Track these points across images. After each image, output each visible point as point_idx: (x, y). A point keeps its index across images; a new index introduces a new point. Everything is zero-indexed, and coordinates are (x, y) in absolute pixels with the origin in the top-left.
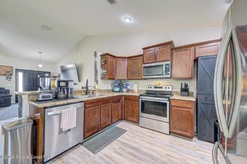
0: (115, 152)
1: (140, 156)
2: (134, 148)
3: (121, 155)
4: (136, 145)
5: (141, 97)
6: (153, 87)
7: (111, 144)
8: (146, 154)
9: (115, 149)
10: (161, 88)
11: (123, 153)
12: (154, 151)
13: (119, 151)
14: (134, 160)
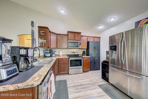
0: (76, 93)
1: (86, 86)
2: (80, 85)
3: (80, 92)
4: (79, 84)
5: (70, 58)
6: (71, 53)
7: (68, 91)
8: (86, 85)
9: (74, 92)
10: (75, 53)
11: (79, 90)
12: (86, 81)
13: (77, 91)
14: (87, 90)
